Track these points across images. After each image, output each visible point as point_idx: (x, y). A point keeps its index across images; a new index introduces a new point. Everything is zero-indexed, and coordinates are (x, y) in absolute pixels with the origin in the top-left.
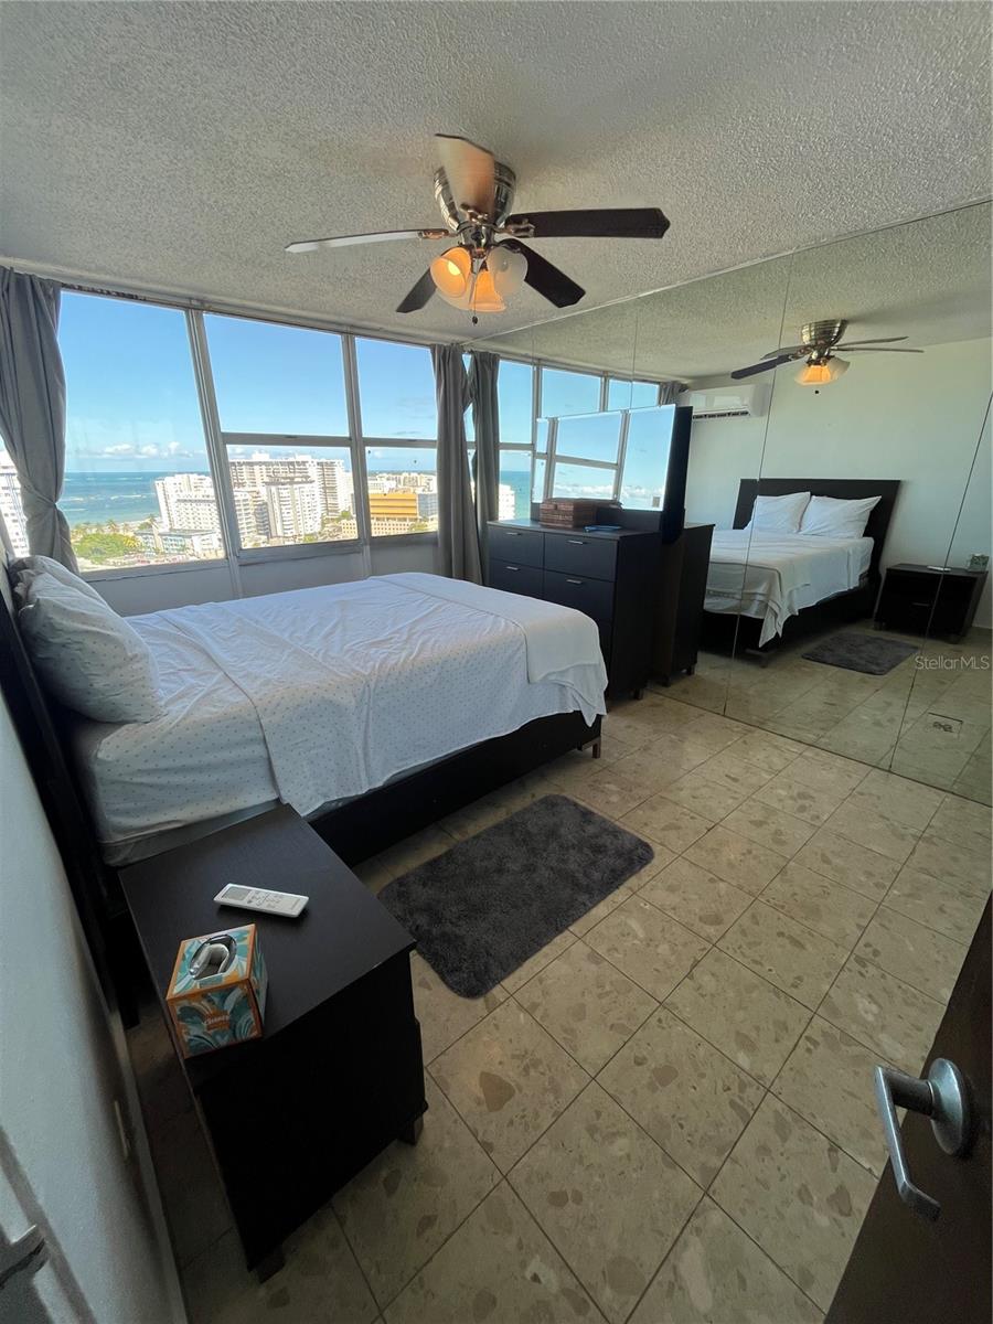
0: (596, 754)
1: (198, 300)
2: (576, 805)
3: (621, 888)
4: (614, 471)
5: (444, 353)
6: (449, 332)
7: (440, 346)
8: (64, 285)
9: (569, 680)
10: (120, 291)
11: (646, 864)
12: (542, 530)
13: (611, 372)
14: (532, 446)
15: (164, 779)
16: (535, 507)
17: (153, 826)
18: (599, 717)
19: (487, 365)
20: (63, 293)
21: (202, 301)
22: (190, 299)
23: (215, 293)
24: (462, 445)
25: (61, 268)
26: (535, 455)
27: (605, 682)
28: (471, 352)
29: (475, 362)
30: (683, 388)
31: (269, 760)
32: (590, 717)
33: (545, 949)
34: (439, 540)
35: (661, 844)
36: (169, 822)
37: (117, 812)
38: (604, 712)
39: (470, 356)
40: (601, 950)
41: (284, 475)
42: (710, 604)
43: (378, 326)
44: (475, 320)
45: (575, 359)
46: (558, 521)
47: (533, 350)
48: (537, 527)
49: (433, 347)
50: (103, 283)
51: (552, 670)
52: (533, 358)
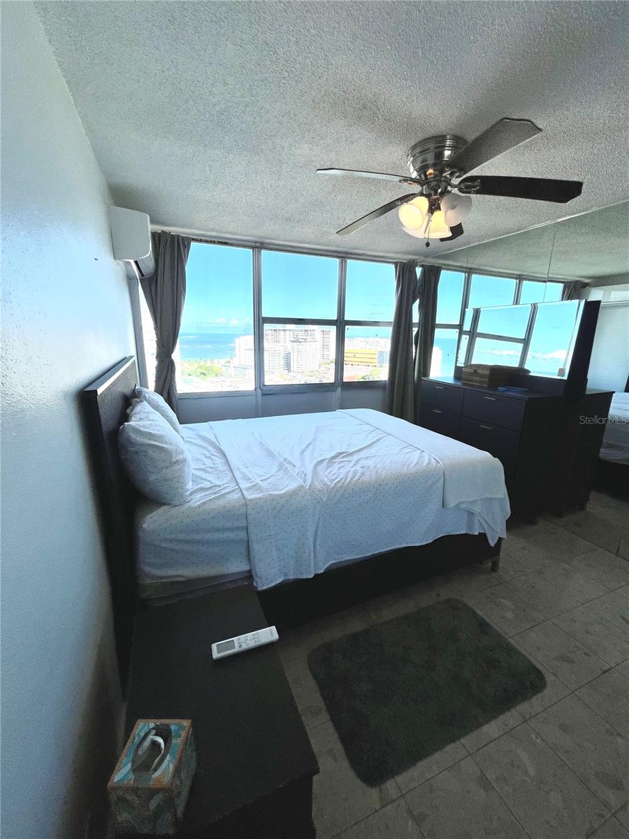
0: (494, 568)
1: (260, 243)
2: (475, 613)
3: (513, 711)
4: (522, 345)
5: (404, 268)
6: (408, 253)
7: (401, 263)
8: (193, 240)
9: (477, 509)
10: (220, 240)
11: (537, 692)
12: (464, 387)
13: (524, 275)
14: (460, 327)
15: (179, 547)
16: (458, 370)
17: (168, 577)
18: (500, 539)
19: (432, 274)
20: (193, 244)
21: (262, 243)
22: (256, 242)
23: (269, 239)
24: (410, 325)
25: (193, 230)
26: (461, 332)
27: (508, 512)
28: (422, 266)
29: (424, 273)
30: (585, 285)
31: (248, 542)
32: (493, 540)
33: (437, 755)
34: (387, 386)
35: (553, 674)
36: (178, 576)
37: (149, 564)
38: (504, 535)
39: (421, 269)
40: (491, 776)
41: (302, 337)
42: (604, 453)
43: (362, 252)
44: (428, 245)
45: (500, 268)
46: (476, 381)
47: (467, 263)
48: (459, 384)
49: (396, 264)
50: (211, 237)
51: (464, 500)
52: (466, 268)
